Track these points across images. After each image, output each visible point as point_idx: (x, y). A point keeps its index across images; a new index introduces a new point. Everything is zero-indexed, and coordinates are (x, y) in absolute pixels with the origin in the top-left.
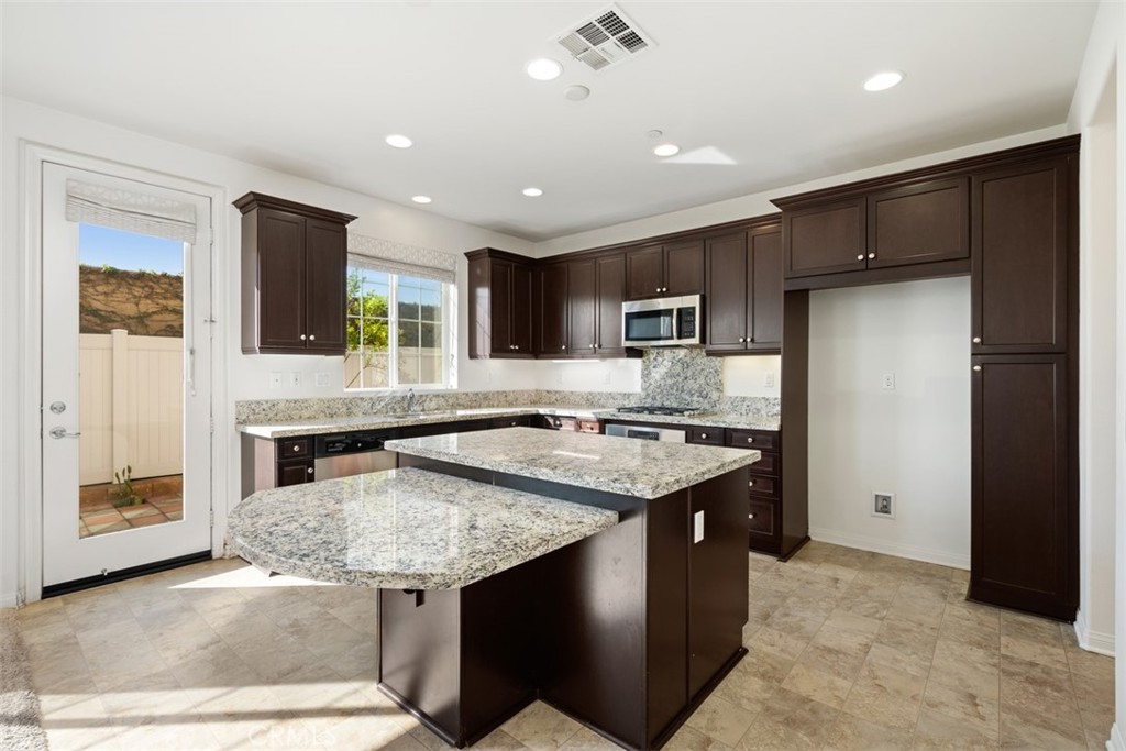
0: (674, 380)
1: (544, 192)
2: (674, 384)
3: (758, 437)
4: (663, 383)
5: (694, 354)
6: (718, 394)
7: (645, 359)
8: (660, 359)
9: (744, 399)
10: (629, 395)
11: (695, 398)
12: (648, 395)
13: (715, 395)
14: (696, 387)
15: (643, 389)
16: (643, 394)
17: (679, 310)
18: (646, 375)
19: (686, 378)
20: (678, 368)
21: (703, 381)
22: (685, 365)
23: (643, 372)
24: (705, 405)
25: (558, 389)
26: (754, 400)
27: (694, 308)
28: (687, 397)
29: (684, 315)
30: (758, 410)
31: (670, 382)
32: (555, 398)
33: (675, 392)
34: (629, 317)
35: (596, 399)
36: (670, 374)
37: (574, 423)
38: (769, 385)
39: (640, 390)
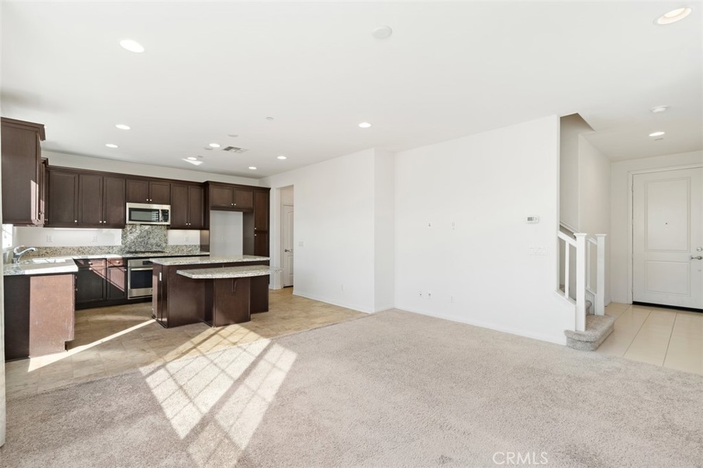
0: (142, 239)
1: (119, 147)
2: (142, 241)
4: (135, 241)
5: (154, 228)
7: (125, 229)
8: (134, 230)
9: (177, 246)
10: (113, 247)
11: (154, 246)
12: (126, 246)
13: (164, 245)
14: (155, 242)
15: (122, 244)
16: (124, 246)
17: (162, 210)
18: (124, 237)
19: (149, 238)
20: (145, 234)
21: (158, 239)
22: (148, 233)
23: (122, 236)
24: (159, 248)
26: (181, 246)
27: (168, 211)
28: (150, 246)
29: (164, 212)
30: (183, 250)
31: (139, 240)
32: (45, 251)
33: (143, 244)
34: (131, 210)
35: (86, 250)
36: (140, 237)
37: (103, 262)
38: (187, 241)
39: (120, 244)
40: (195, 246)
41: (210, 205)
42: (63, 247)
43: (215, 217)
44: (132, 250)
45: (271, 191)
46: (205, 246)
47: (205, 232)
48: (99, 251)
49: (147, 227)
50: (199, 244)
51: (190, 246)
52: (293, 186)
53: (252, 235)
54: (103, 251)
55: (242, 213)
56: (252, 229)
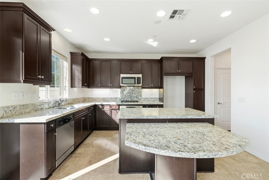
2: (130, 95)
3: (159, 106)
4: (126, 95)
5: (135, 88)
6: (141, 97)
7: (121, 89)
8: (126, 89)
9: (146, 98)
10: (117, 98)
11: (135, 98)
12: (122, 98)
13: (140, 98)
14: (135, 96)
15: (121, 96)
16: (121, 98)
17: (137, 77)
18: (122, 92)
19: (133, 94)
20: (131, 91)
21: (137, 94)
22: (133, 91)
24: (137, 100)
25: (92, 97)
26: (149, 98)
27: (140, 77)
28: (133, 98)
29: (139, 78)
31: (128, 94)
32: (91, 99)
33: (130, 97)
34: (123, 78)
35: (106, 99)
36: (128, 93)
37: (109, 106)
38: (152, 95)
39: (120, 97)
40: (156, 98)
41: (164, 72)
42: (98, 98)
43: (168, 81)
44: (125, 100)
45: (206, 60)
46: (161, 98)
47: (161, 90)
48: (111, 100)
49: (132, 87)
50: (158, 97)
51: (154, 98)
52: (229, 50)
53: (192, 92)
54: (113, 100)
55: (184, 77)
56: (192, 87)
